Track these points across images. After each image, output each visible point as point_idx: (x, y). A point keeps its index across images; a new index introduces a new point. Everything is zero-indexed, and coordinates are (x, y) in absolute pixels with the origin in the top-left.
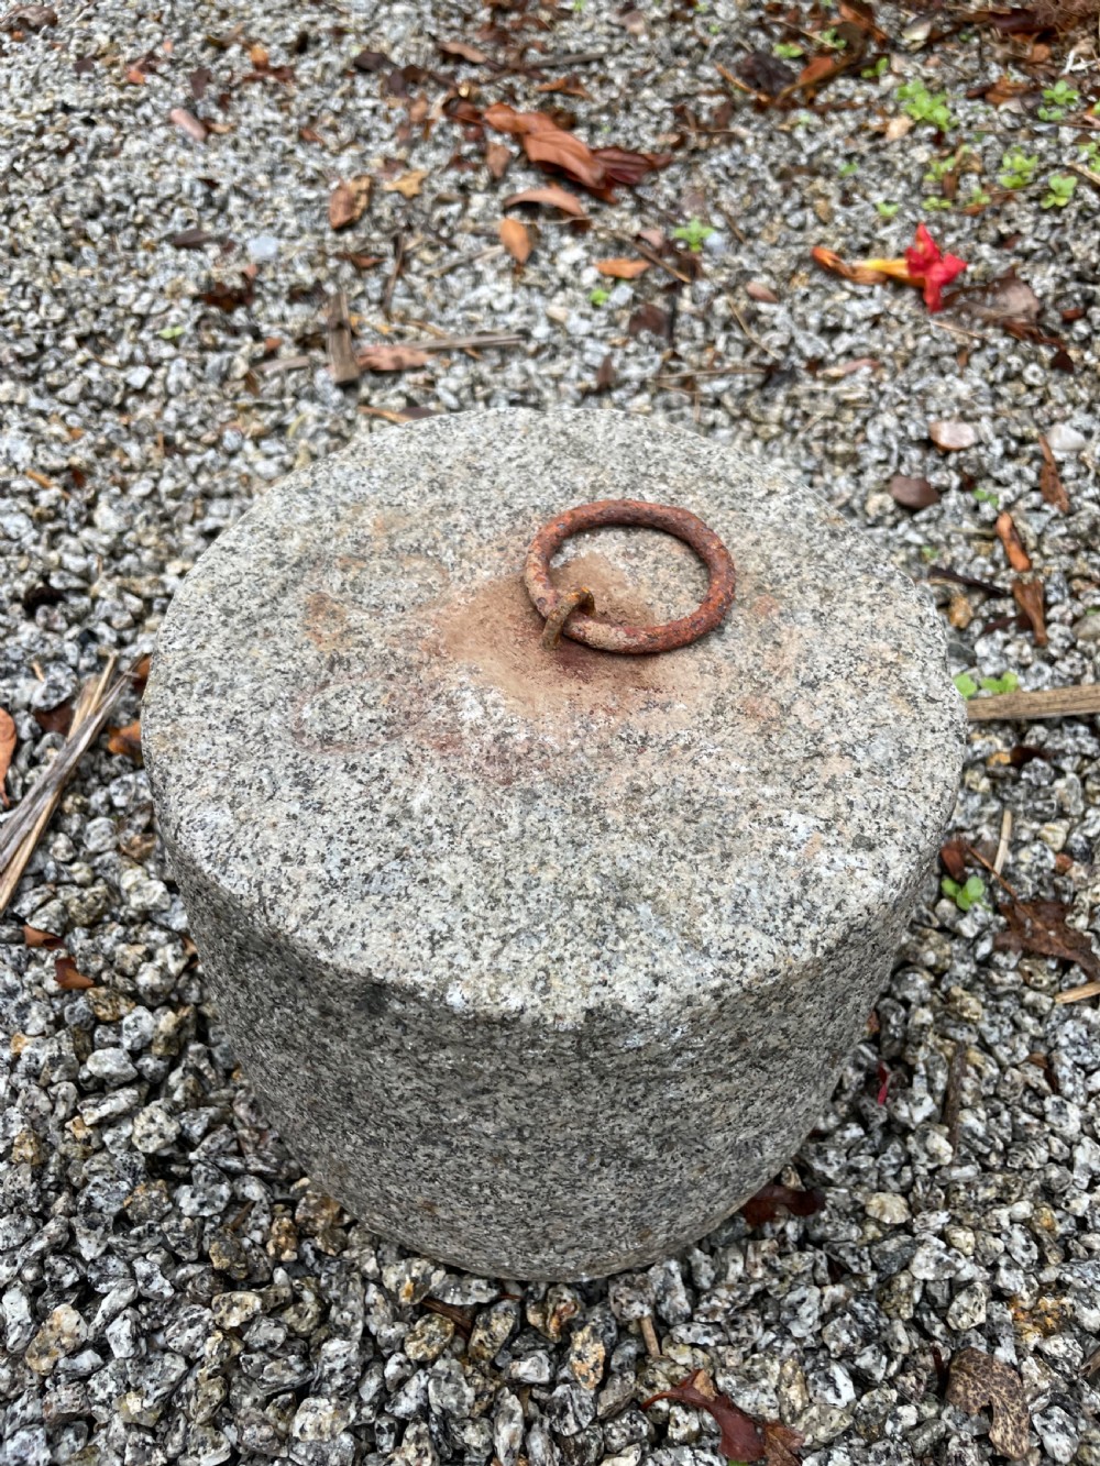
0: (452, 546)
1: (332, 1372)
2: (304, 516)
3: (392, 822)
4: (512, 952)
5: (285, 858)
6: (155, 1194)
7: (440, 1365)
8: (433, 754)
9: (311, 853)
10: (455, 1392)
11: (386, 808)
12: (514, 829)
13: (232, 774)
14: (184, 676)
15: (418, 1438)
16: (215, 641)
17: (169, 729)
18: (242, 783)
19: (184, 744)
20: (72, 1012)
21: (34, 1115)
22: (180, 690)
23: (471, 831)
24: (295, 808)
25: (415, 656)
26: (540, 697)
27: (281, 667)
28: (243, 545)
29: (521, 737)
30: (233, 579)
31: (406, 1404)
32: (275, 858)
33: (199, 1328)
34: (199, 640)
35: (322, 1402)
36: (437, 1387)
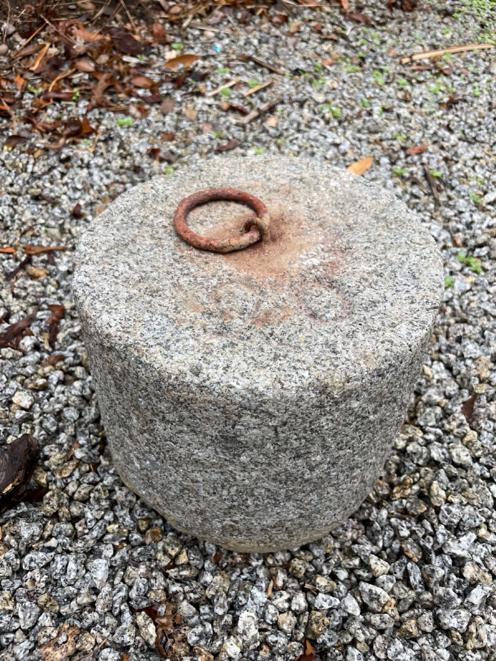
0: (208, 281)
1: (443, 454)
2: (192, 342)
3: (381, 275)
4: (418, 241)
5: (412, 303)
6: (409, 546)
7: (422, 423)
8: (342, 268)
9: (407, 295)
10: (430, 414)
11: (375, 278)
12: (368, 245)
13: (379, 329)
14: (328, 363)
15: (449, 423)
16: (300, 356)
17: (361, 362)
18: (383, 324)
19: (369, 352)
20: (330, 640)
21: (387, 643)
22: (336, 363)
23: (376, 254)
24: (388, 304)
25: (288, 282)
26: (299, 243)
27: (309, 327)
28: (220, 364)
29: (322, 246)
30: (250, 361)
31: (439, 431)
32: (413, 306)
33: (450, 508)
34: (298, 365)
35: (454, 454)
36: (430, 421)
